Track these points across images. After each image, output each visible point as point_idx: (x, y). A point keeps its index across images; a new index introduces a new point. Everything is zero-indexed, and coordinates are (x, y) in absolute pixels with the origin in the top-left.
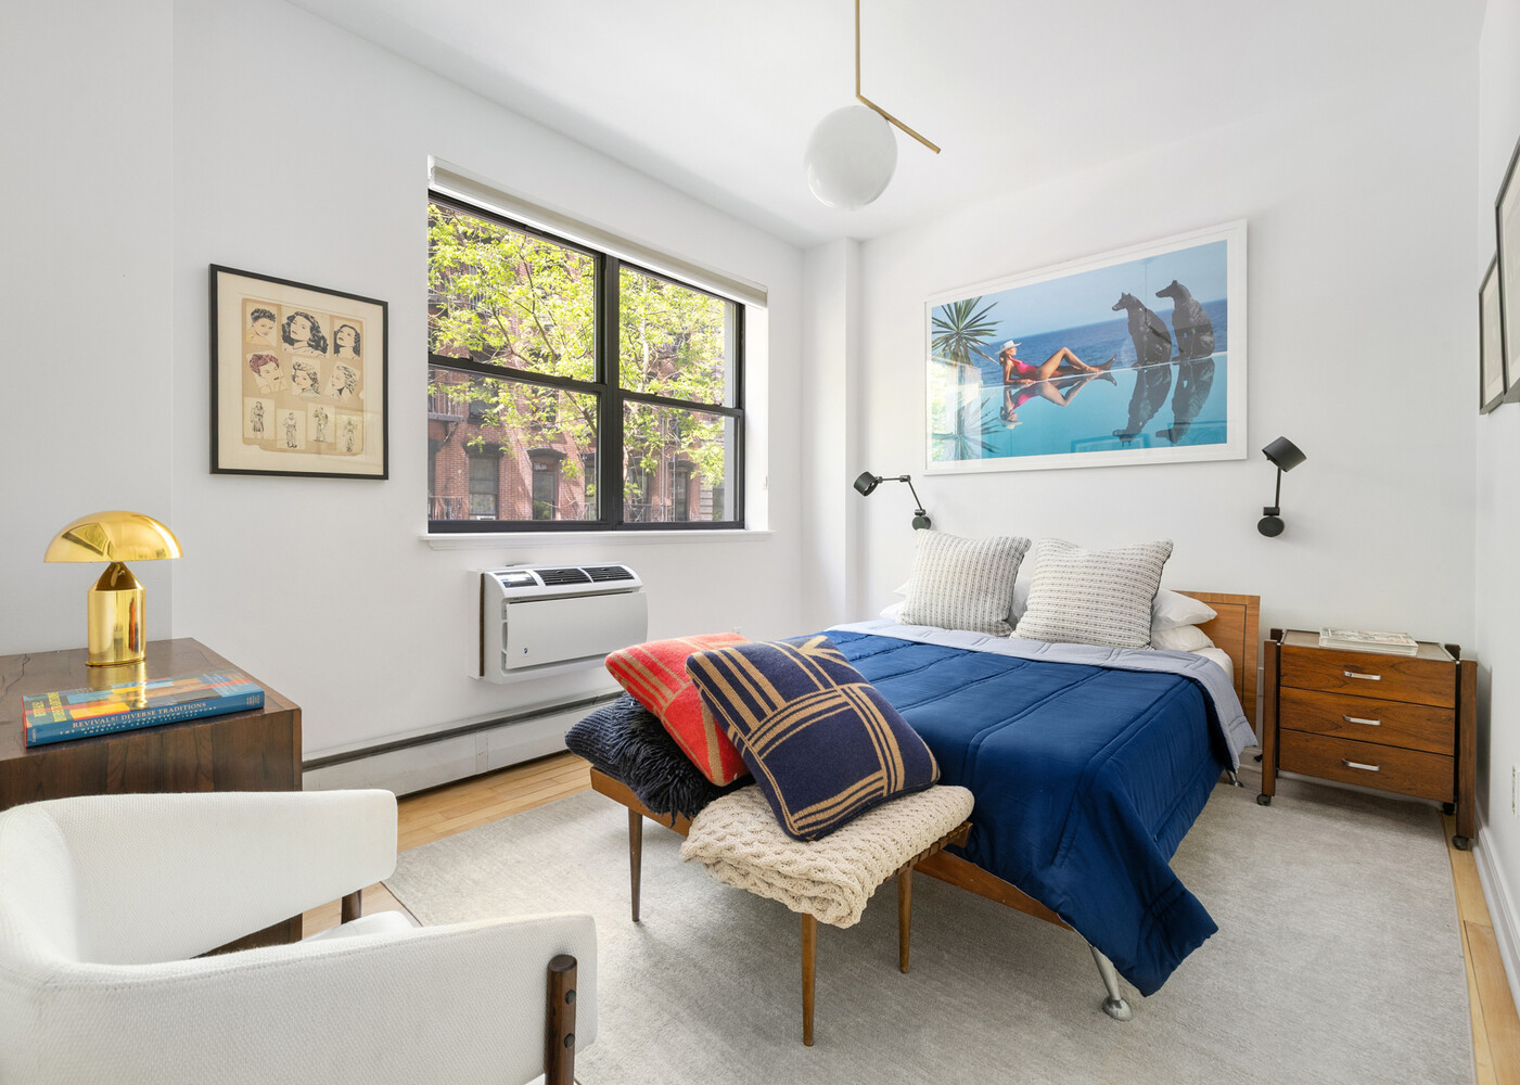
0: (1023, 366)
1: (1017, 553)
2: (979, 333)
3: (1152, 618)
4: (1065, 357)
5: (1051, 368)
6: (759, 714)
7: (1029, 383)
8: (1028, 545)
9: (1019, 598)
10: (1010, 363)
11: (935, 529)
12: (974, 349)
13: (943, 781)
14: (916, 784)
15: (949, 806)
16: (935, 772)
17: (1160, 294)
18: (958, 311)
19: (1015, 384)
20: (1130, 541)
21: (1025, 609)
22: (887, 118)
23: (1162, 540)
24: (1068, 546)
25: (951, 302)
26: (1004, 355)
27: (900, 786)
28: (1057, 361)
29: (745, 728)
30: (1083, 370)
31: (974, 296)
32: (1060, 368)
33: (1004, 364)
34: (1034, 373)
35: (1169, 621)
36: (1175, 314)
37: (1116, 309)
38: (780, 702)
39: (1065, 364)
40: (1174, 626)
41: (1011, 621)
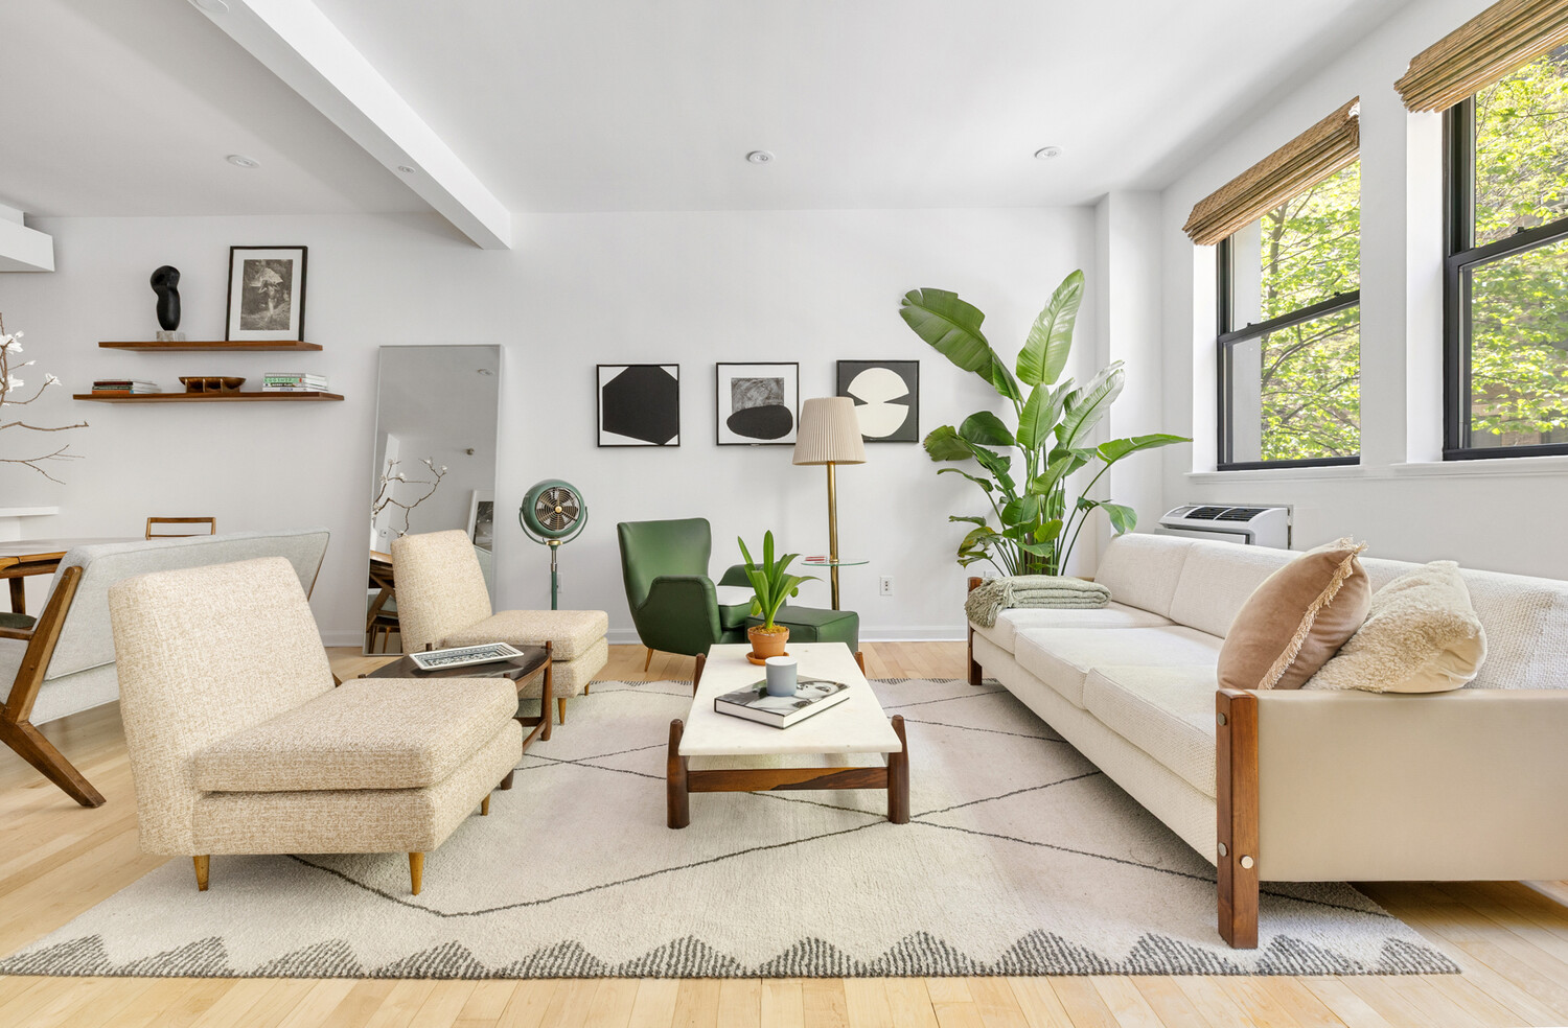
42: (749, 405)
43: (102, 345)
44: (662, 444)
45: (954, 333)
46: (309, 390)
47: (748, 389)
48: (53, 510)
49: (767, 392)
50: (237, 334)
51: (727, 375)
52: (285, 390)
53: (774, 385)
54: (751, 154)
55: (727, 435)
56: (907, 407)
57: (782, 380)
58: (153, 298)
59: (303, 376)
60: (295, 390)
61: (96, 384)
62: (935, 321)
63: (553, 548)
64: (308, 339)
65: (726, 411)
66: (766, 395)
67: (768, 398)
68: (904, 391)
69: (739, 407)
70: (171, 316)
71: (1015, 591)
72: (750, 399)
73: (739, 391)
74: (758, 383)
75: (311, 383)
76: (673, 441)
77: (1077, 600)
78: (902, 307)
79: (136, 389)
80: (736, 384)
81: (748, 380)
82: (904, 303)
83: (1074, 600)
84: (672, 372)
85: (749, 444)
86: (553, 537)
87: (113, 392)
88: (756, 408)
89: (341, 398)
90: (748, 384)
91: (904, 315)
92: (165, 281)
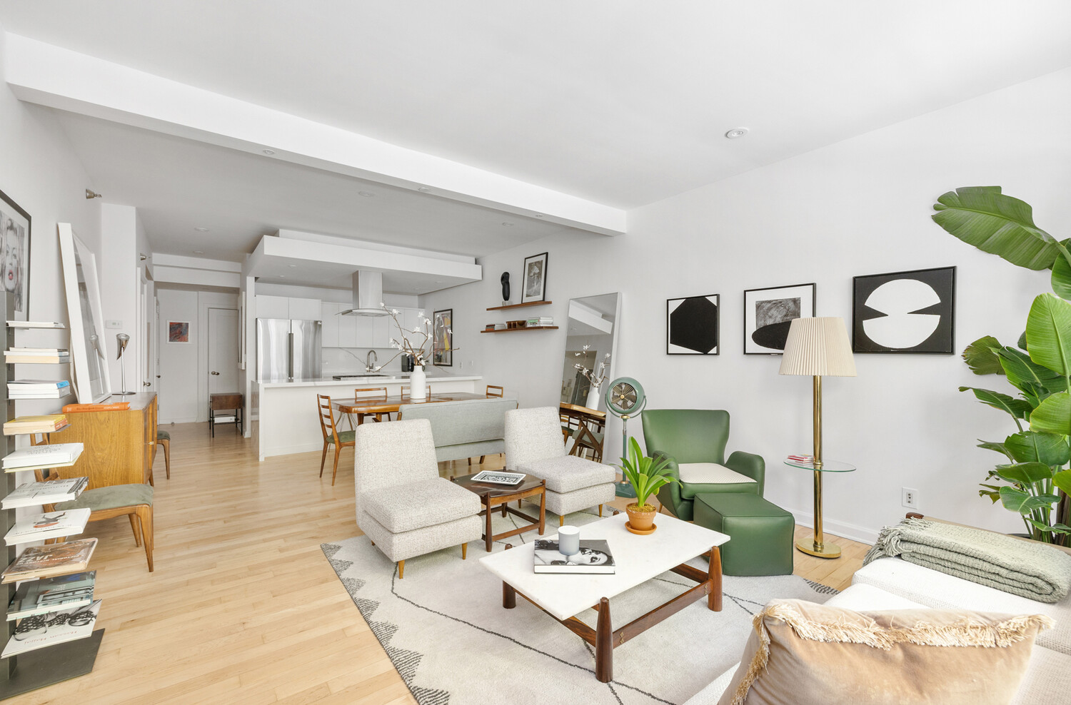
42: (770, 322)
43: (488, 310)
44: (706, 353)
45: (1006, 228)
46: (541, 325)
47: (770, 309)
48: (480, 378)
49: (785, 310)
50: (526, 300)
51: (753, 299)
52: (534, 326)
53: (791, 304)
54: (727, 133)
55: (753, 347)
56: (939, 316)
57: (799, 299)
58: (501, 287)
59: (540, 318)
60: (537, 325)
61: (487, 326)
62: (978, 220)
63: (625, 420)
64: (547, 300)
65: (752, 328)
66: (784, 313)
67: (786, 316)
68: (935, 300)
69: (762, 324)
70: (507, 295)
71: (902, 541)
72: (770, 317)
73: (762, 311)
74: (777, 304)
75: (543, 322)
76: (714, 351)
77: (997, 578)
78: (935, 213)
79: (496, 328)
80: (759, 306)
81: (770, 302)
82: (936, 208)
83: (993, 577)
84: (713, 300)
85: (769, 354)
86: (625, 414)
87: (490, 329)
88: (776, 324)
89: (557, 328)
90: (769, 305)
91: (936, 219)
92: (505, 278)
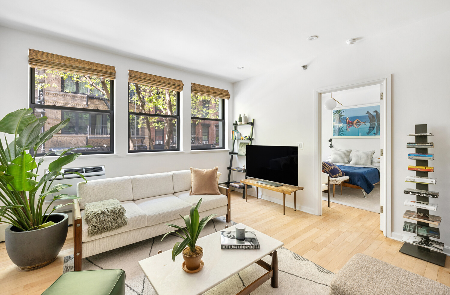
0: (350, 121)
1: (350, 152)
2: (342, 115)
3: (372, 162)
4: (358, 120)
5: (355, 122)
6: (328, 168)
7: (351, 124)
8: (352, 151)
9: (350, 159)
10: (348, 121)
11: (334, 147)
12: (341, 118)
13: (345, 176)
14: (343, 176)
15: (347, 178)
16: (345, 175)
17: (374, 112)
18: (338, 111)
19: (349, 124)
20: (369, 150)
21: (351, 160)
22: (335, 100)
23: (373, 150)
24: (358, 151)
25: (337, 110)
26: (347, 119)
27: (342, 175)
28: (356, 121)
29: (326, 169)
30: (361, 123)
31: (341, 109)
32: (356, 122)
33: (347, 121)
34: (352, 123)
35: (375, 162)
36: (376, 115)
37: (366, 113)
38: (330, 167)
39: (357, 121)
40: (376, 163)
41: (349, 162)
